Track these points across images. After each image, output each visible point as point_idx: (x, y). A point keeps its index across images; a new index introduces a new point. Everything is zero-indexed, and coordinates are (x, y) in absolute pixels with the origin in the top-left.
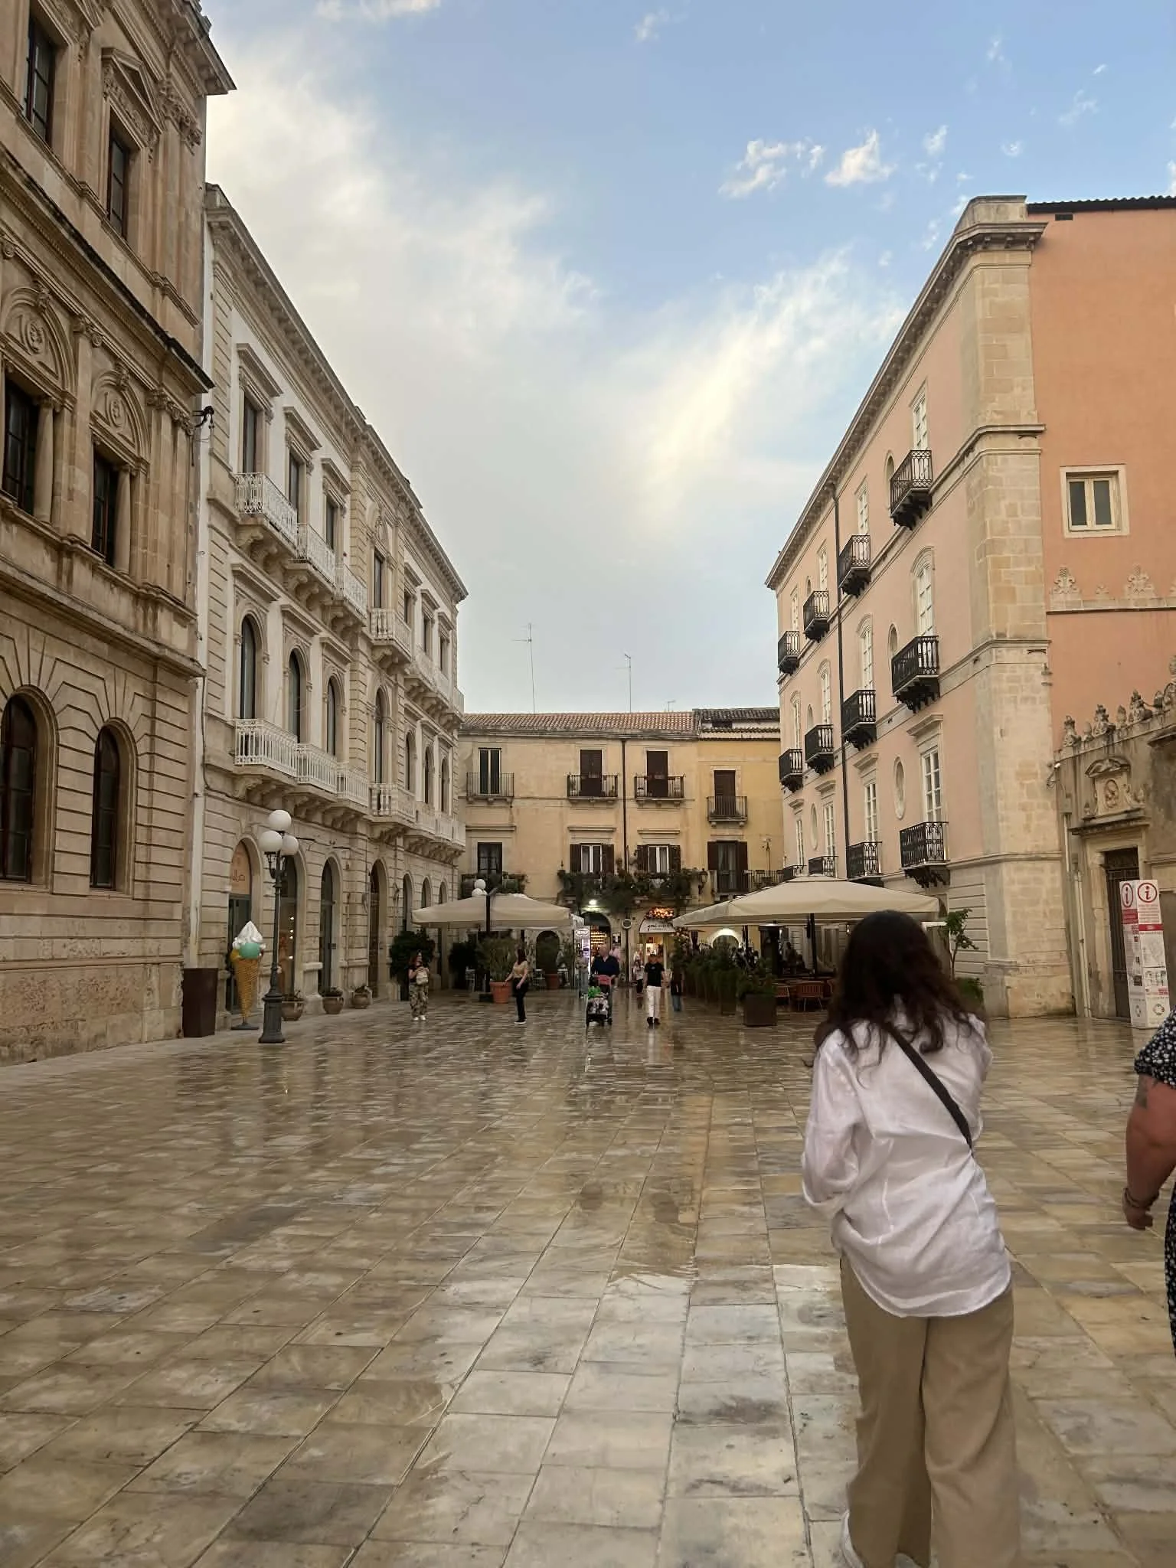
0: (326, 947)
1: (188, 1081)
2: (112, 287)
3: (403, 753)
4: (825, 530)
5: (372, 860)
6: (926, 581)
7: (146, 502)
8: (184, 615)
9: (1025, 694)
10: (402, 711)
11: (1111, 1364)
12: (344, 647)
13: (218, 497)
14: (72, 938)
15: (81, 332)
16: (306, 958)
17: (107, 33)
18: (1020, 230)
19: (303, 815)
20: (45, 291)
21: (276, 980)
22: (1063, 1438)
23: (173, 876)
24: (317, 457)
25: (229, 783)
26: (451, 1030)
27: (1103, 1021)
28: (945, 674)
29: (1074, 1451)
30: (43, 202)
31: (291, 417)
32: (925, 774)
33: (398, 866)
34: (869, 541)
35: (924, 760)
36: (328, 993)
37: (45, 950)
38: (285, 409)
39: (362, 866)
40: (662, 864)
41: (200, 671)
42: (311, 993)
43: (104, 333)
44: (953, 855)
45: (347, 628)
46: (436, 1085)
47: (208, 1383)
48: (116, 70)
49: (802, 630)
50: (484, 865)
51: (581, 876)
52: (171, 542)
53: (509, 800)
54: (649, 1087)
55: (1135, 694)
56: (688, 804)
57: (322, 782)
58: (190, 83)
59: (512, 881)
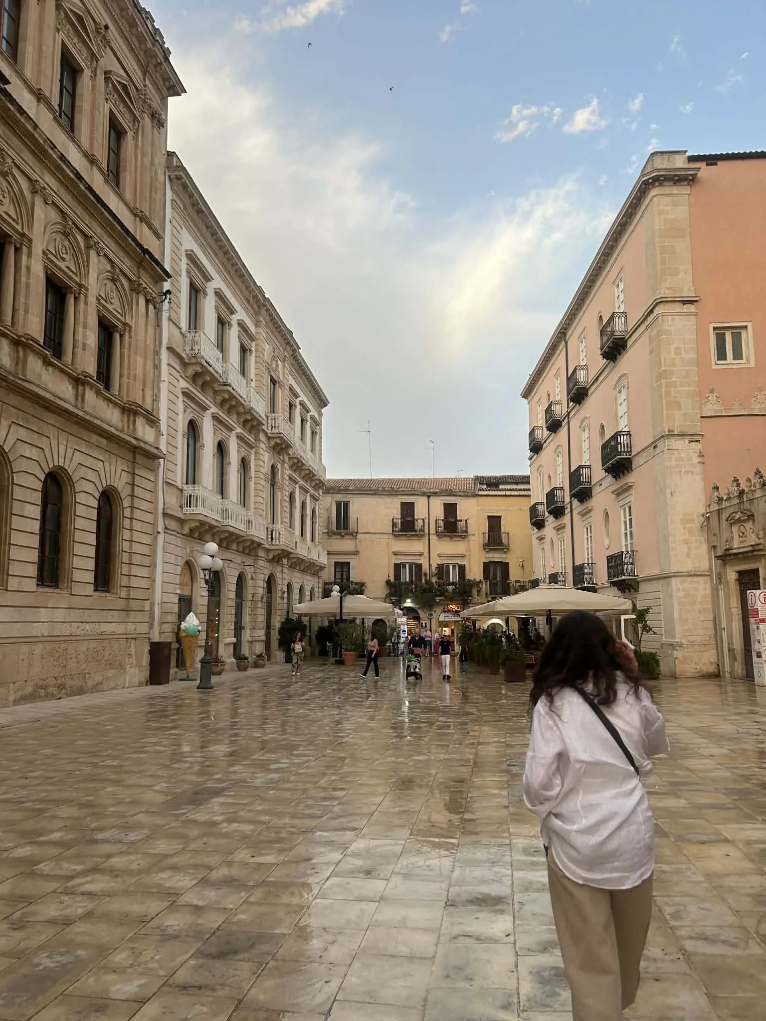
0: (238, 629)
1: (155, 712)
2: (110, 218)
3: (287, 504)
4: (559, 361)
5: (267, 573)
6: (623, 395)
7: (130, 350)
8: (152, 420)
9: (687, 469)
10: (287, 478)
11: (703, 879)
12: (251, 438)
13: (174, 346)
14: (83, 622)
15: (91, 247)
16: (226, 636)
17: (108, 61)
18: (683, 173)
19: (225, 545)
20: (70, 223)
21: (208, 650)
22: (668, 917)
23: (144, 583)
24: (234, 319)
25: (179, 525)
26: (317, 682)
27: (738, 681)
28: (635, 456)
29: (672, 923)
30: (69, 168)
31: (219, 294)
32: (623, 520)
33: (284, 576)
34: (587, 369)
35: (622, 511)
36: (239, 657)
37: (66, 630)
38: (215, 289)
39: (261, 577)
40: (453, 576)
41: (162, 455)
42: (229, 657)
43: (105, 247)
44: (640, 572)
45: (252, 427)
46: (308, 715)
47: (178, 881)
48: (113, 84)
49: (544, 426)
50: (338, 576)
51: (401, 584)
52: (145, 375)
53: (355, 534)
54: (442, 719)
55: (758, 470)
56: (471, 538)
57: (237, 524)
58: (158, 90)
59: (356, 587)
